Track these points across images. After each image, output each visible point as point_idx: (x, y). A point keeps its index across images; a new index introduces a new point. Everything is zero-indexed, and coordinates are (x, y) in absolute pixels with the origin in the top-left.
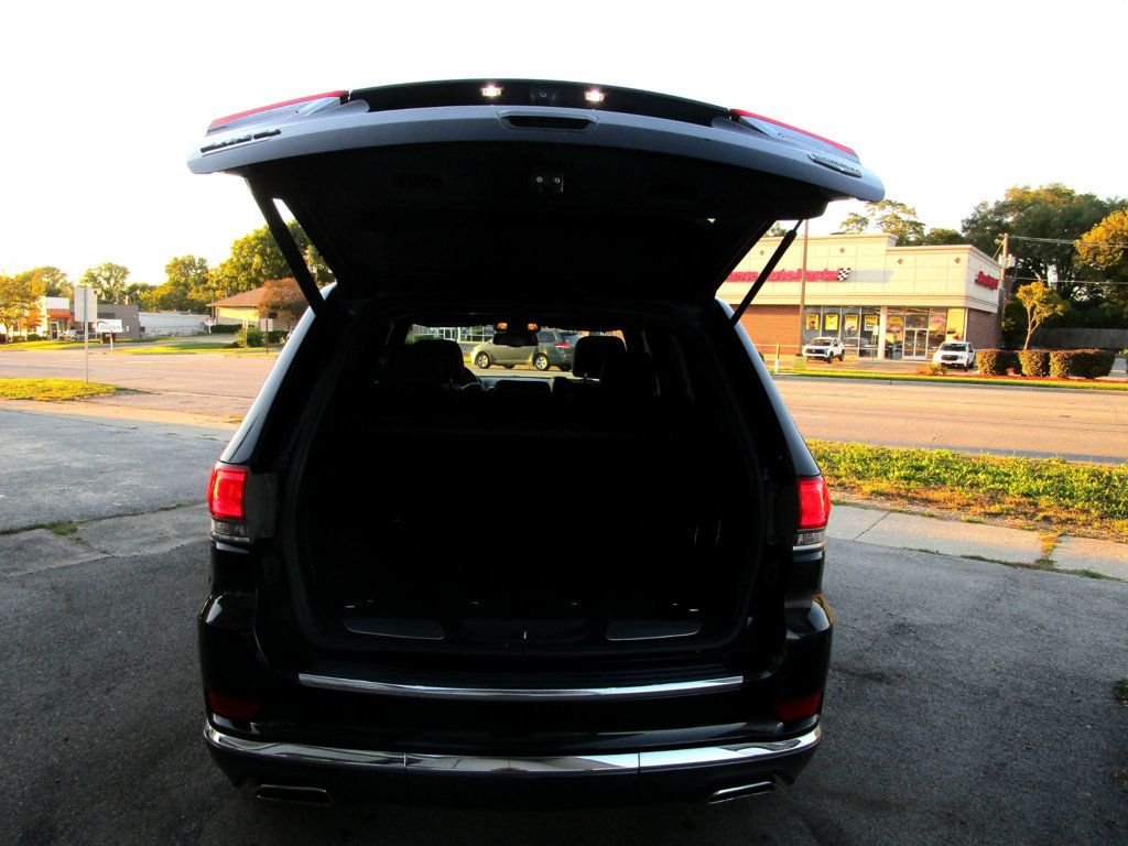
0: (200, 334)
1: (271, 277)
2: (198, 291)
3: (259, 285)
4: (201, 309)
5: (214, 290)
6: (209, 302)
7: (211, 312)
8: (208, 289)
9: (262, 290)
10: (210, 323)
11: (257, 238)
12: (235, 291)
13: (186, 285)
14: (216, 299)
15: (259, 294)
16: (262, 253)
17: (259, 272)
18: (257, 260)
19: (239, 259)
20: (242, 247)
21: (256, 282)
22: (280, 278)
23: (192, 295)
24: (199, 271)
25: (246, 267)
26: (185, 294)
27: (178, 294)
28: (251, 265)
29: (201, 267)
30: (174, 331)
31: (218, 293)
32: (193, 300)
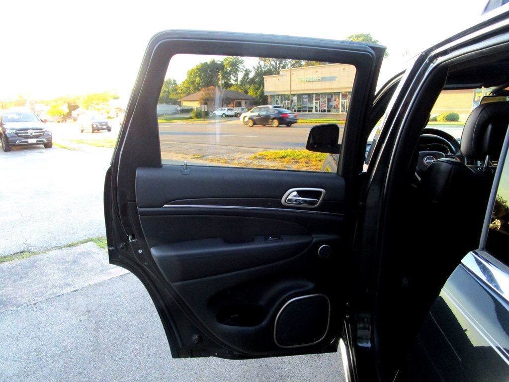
0: (175, 113)
1: (204, 86)
2: (173, 95)
3: (199, 90)
4: (175, 102)
5: (180, 94)
6: (179, 99)
7: (179, 103)
8: (177, 94)
9: (201, 92)
10: (179, 109)
11: (197, 69)
12: (189, 94)
13: (169, 92)
14: (181, 98)
15: (201, 94)
16: (200, 76)
17: (198, 84)
18: (197, 79)
19: (190, 79)
20: (191, 74)
21: (197, 89)
22: (208, 86)
23: (171, 96)
24: (174, 86)
25: (193, 82)
26: (168, 96)
27: (166, 97)
28: (195, 81)
29: (174, 84)
30: (165, 113)
31: (182, 95)
32: (172, 99)
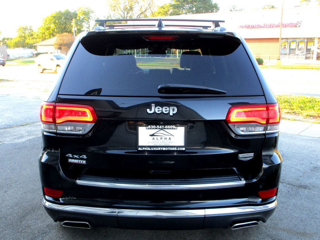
0: (31, 57)
1: (59, 32)
2: (29, 39)
3: (54, 36)
4: (31, 47)
5: (36, 39)
6: (34, 44)
7: (35, 47)
8: (33, 38)
9: (55, 38)
10: (35, 52)
11: (52, 16)
12: (44, 39)
13: (25, 37)
14: (37, 43)
15: (54, 40)
16: (55, 23)
17: (53, 30)
18: (53, 26)
19: (45, 26)
20: (46, 21)
21: (52, 35)
22: (62, 33)
23: (27, 41)
24: (30, 31)
25: (48, 29)
26: (25, 41)
27: (22, 41)
28: (50, 28)
29: (30, 30)
30: (21, 56)
31: (38, 40)
32: (28, 43)
